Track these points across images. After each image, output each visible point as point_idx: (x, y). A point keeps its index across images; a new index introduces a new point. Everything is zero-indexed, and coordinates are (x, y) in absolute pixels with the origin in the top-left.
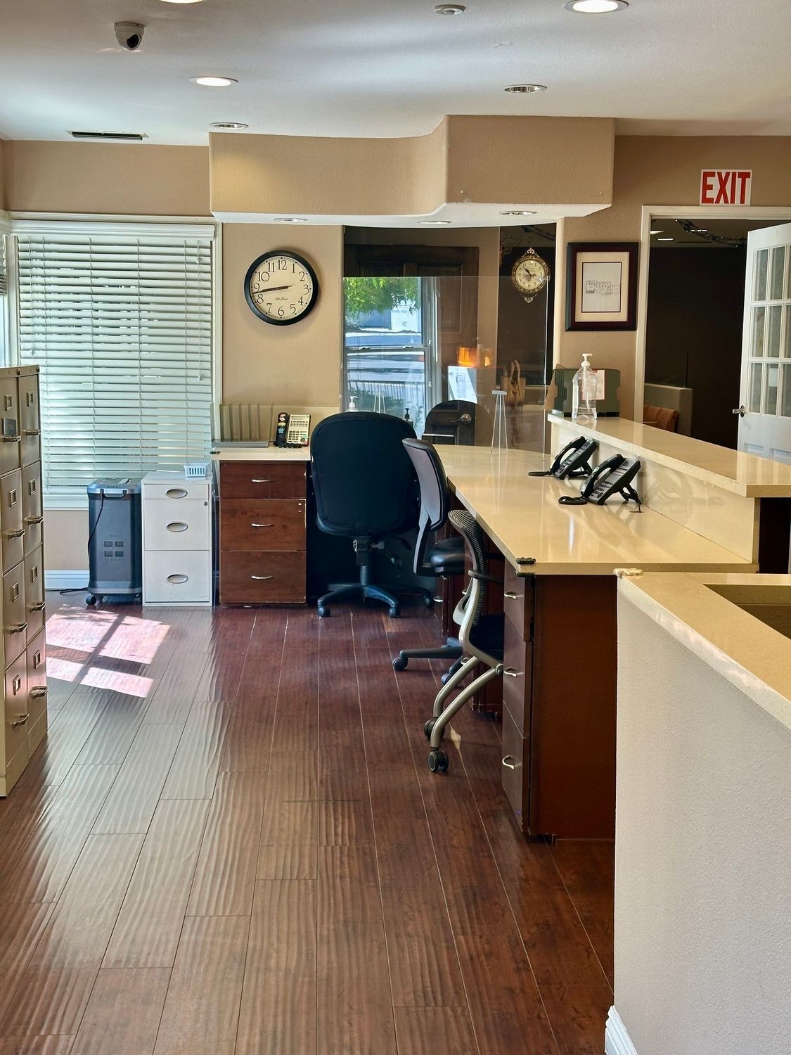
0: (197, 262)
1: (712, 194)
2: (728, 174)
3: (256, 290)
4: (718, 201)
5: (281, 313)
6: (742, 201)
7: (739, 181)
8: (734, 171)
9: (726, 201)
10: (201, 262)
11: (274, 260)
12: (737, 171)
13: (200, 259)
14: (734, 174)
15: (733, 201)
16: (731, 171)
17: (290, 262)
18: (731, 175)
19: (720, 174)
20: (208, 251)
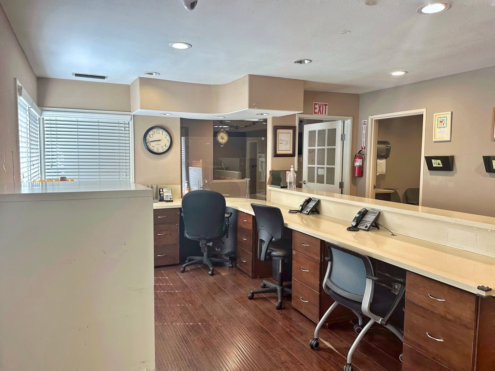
0: (124, 130)
1: (317, 111)
2: (321, 104)
3: (148, 141)
4: (318, 113)
5: (158, 150)
6: (325, 114)
7: (324, 107)
8: (323, 103)
9: (321, 114)
10: (125, 130)
11: (155, 130)
12: (324, 103)
13: (125, 129)
14: (323, 104)
15: (323, 114)
16: (322, 103)
17: (161, 131)
18: (322, 105)
19: (319, 104)
20: (128, 126)
